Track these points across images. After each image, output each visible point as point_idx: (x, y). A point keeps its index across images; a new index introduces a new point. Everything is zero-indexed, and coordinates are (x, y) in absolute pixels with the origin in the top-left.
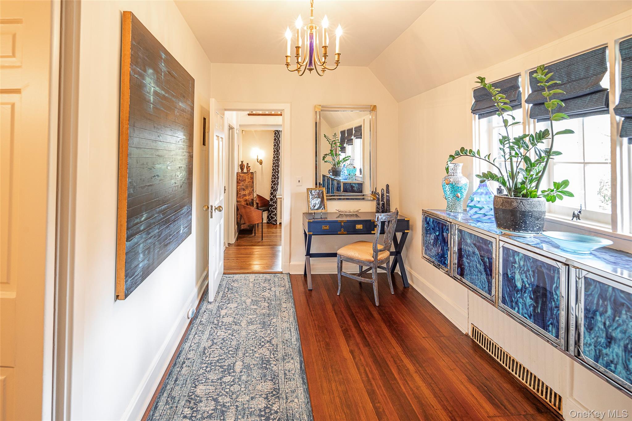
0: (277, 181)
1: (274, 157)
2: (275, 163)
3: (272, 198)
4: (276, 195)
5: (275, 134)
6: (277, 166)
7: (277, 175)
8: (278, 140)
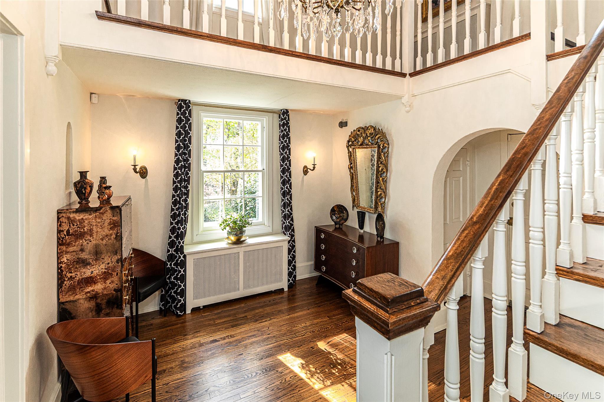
0: (185, 214)
1: (177, 162)
2: (180, 175)
3: (172, 255)
4: (182, 247)
5: (180, 107)
6: (185, 181)
7: (186, 201)
8: (186, 123)
